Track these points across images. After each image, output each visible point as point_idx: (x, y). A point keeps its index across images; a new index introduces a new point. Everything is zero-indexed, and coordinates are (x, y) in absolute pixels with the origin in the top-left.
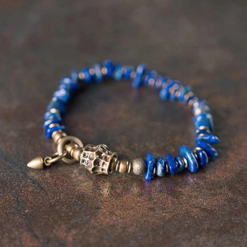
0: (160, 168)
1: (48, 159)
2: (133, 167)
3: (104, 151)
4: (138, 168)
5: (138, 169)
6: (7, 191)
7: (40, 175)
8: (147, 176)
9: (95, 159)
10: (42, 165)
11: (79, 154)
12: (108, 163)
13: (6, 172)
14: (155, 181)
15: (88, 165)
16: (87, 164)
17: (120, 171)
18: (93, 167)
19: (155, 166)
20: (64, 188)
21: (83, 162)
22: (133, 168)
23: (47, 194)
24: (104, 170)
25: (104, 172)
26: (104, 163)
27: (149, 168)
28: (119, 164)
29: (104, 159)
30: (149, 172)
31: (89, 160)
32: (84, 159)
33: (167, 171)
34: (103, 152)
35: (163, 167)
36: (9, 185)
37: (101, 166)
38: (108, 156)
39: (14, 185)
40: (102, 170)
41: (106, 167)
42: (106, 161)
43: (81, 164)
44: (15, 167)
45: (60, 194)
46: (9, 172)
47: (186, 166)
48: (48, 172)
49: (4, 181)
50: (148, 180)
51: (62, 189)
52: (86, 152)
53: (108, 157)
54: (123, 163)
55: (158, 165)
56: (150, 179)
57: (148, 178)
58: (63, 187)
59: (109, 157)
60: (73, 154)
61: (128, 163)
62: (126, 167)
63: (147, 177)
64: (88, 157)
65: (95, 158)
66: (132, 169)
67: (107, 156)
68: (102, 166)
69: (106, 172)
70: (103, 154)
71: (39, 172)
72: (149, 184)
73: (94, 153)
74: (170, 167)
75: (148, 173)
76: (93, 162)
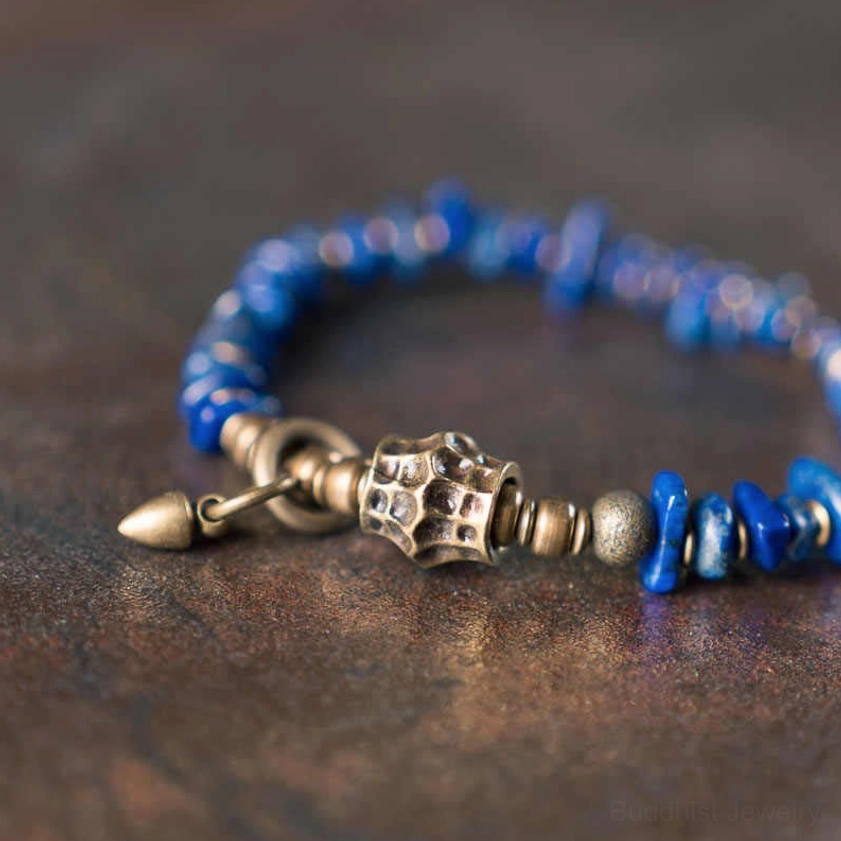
0: (713, 533)
1: (214, 502)
2: (596, 524)
3: (468, 453)
4: (618, 525)
5: (620, 530)
6: (29, 619)
7: (178, 571)
8: (658, 569)
9: (428, 482)
10: (186, 529)
11: (351, 484)
12: (486, 500)
13: (24, 558)
14: (688, 600)
15: (396, 514)
16: (392, 511)
17: (539, 544)
18: (420, 515)
19: (692, 525)
20: (288, 615)
21: (374, 505)
22: (596, 529)
23: (210, 633)
24: (468, 533)
25: (467, 543)
26: (468, 500)
27: (664, 529)
28: (535, 515)
29: (470, 482)
30: (666, 546)
31: (401, 489)
32: (378, 490)
33: (743, 553)
34: (461, 456)
35: (726, 528)
36: (36, 600)
37: (456, 516)
38: (488, 471)
39: (59, 601)
40: (462, 532)
41: (479, 518)
42: (480, 488)
43: (365, 514)
44: (62, 543)
45: (270, 632)
46: (34, 559)
47: (823, 538)
48: (210, 561)
49: (14, 586)
50: (660, 594)
51: (278, 615)
52: (386, 458)
53: (486, 474)
54: (553, 507)
55: (706, 519)
56: (668, 586)
57: (660, 581)
58: (283, 610)
59: (490, 475)
60: (323, 488)
61: (572, 511)
62: (563, 527)
63: (655, 577)
64: (399, 477)
65: (431, 477)
66: (590, 536)
67: (484, 472)
68: (462, 513)
69: (477, 543)
70: (465, 463)
71: (172, 560)
72: (665, 609)
73: (427, 455)
74: (761, 527)
75: (662, 552)
76: (419, 493)
